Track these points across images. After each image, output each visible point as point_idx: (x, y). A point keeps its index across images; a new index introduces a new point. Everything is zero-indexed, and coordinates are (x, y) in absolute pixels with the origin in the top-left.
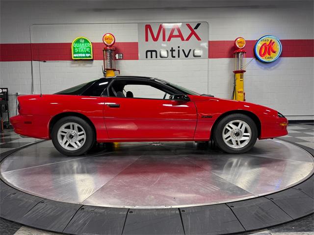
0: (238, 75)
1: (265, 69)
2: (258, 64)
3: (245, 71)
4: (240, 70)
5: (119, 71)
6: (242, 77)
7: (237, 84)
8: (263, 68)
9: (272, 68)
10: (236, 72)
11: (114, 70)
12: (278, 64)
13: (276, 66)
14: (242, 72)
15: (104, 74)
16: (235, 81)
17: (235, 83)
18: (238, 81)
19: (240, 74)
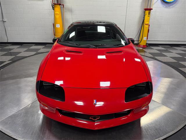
0: (147, 12)
1: (166, 7)
2: (162, 3)
3: (152, 9)
4: (149, 8)
5: (63, 5)
6: (149, 14)
7: (145, 18)
8: (165, 6)
9: (171, 7)
10: (146, 10)
11: (60, 4)
12: (175, 4)
13: (174, 5)
14: (150, 9)
15: (53, 7)
16: (144, 16)
17: (144, 18)
18: (146, 17)
19: (148, 11)
